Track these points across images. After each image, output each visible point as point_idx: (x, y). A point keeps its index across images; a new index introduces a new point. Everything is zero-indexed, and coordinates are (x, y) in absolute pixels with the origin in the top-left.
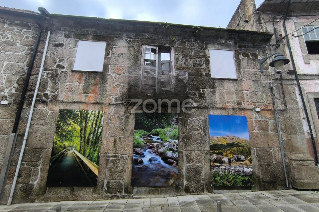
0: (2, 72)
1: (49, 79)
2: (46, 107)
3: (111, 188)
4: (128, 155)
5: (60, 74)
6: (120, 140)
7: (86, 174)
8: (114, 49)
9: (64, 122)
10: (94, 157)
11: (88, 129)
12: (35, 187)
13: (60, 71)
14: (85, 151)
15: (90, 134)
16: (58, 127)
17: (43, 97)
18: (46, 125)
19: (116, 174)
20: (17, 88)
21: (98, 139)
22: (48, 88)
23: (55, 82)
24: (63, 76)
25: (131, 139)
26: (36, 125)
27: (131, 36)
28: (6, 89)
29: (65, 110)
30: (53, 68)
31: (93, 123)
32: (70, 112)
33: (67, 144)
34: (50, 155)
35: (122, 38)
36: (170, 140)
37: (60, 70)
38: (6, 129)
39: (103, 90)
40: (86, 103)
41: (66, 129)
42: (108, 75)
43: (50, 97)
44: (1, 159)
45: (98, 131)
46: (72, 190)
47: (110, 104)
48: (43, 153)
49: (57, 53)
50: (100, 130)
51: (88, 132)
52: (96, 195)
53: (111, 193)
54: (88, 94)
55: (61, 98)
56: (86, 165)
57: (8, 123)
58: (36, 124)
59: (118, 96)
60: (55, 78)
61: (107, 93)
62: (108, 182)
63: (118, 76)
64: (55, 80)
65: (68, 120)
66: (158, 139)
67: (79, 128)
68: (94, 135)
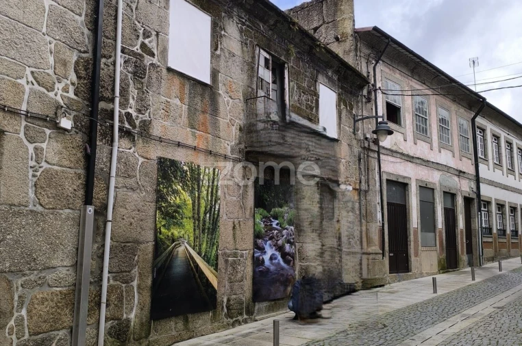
0: (44, 30)
1: (130, 75)
2: (134, 146)
3: (231, 310)
4: (247, 251)
5: (149, 69)
6: (240, 225)
7: (203, 288)
8: (224, 39)
9: (169, 187)
10: (212, 257)
11: (203, 203)
12: (132, 324)
13: (148, 62)
14: (200, 245)
15: (205, 214)
16: (160, 197)
17: (126, 122)
18: (138, 191)
19: (237, 284)
20: (77, 88)
21: (216, 224)
22: (131, 101)
23: (142, 87)
24: (154, 76)
25: (251, 223)
26: (121, 190)
27: (243, 18)
28: (57, 85)
29: (166, 159)
30: (135, 49)
31: (208, 191)
32: (173, 163)
33: (176, 232)
34: (150, 256)
35: (232, 18)
36: (287, 226)
37: (148, 60)
38: (70, 194)
39: (215, 125)
40: (195, 148)
41: (172, 202)
42: (219, 94)
43: (137, 123)
44: (67, 268)
45: (215, 209)
46: (186, 321)
47: (225, 158)
48: (139, 253)
49: (137, 8)
50: (217, 207)
51: (202, 210)
52: (216, 324)
53: (232, 318)
54: (196, 131)
55: (156, 130)
56: (203, 273)
57: (72, 179)
58: (121, 185)
59: (233, 143)
60: (141, 78)
61: (221, 134)
62: (229, 300)
63: (231, 101)
64: (142, 83)
65: (173, 181)
66: (277, 224)
67: (191, 202)
68: (210, 216)
